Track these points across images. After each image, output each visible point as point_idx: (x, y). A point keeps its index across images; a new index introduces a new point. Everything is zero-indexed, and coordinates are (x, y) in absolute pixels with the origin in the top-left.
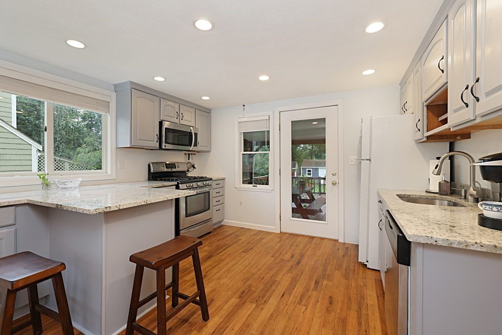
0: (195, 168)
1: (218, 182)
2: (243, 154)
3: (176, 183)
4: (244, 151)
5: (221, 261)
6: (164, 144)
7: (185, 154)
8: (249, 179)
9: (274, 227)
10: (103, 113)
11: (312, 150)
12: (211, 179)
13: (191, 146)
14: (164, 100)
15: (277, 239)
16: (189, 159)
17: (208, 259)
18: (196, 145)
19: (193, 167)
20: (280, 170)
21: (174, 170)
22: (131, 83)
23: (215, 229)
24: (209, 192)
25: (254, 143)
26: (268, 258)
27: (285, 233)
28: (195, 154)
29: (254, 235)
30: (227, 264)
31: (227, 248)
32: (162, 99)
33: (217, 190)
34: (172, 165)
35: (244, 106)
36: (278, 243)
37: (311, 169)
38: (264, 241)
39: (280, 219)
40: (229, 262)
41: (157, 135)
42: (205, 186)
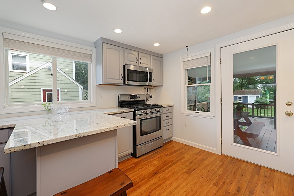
0: (152, 98)
1: (167, 109)
2: (188, 87)
3: (133, 110)
4: (188, 84)
5: (165, 179)
6: (127, 81)
7: (145, 88)
8: (194, 104)
9: (215, 149)
10: (88, 63)
11: (241, 83)
12: (162, 107)
13: (147, 82)
14: (126, 49)
15: (218, 162)
16: (148, 92)
17: (154, 176)
18: (150, 81)
19: (151, 97)
20: (221, 99)
21: (136, 99)
22: (102, 38)
23: (165, 144)
24: (160, 116)
25: (197, 79)
26: (211, 186)
27: (226, 156)
28: (152, 88)
29: (196, 154)
30: (170, 185)
31: (172, 165)
32: (125, 49)
33: (167, 115)
34: (135, 96)
35: (187, 46)
36: (220, 167)
37: (242, 97)
38: (206, 162)
39: (221, 143)
40: (172, 183)
41: (122, 75)
42: (157, 112)
